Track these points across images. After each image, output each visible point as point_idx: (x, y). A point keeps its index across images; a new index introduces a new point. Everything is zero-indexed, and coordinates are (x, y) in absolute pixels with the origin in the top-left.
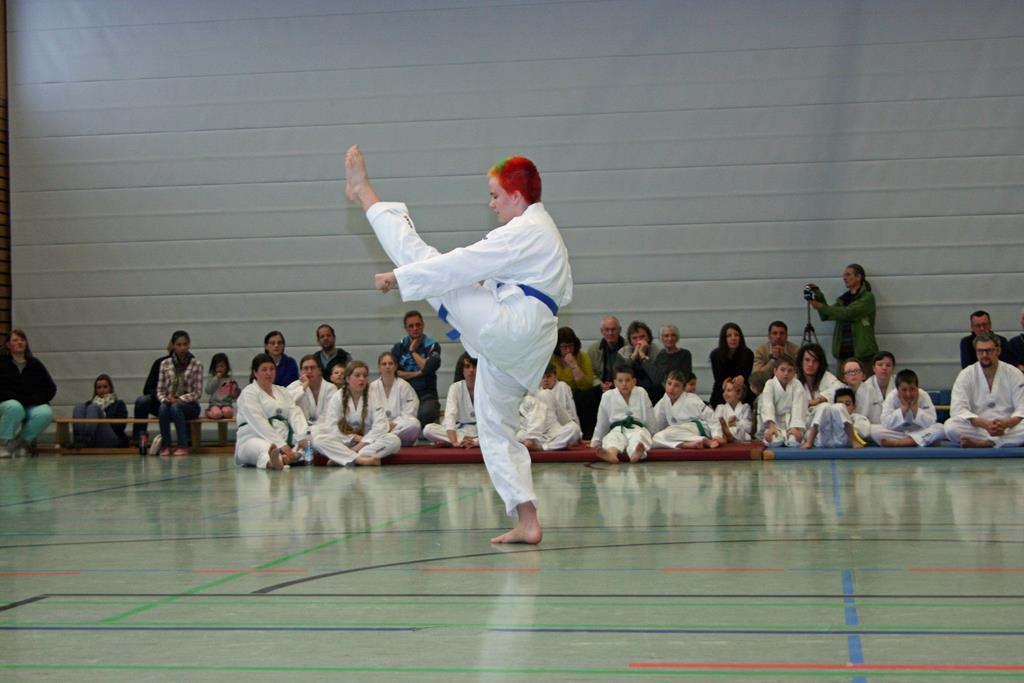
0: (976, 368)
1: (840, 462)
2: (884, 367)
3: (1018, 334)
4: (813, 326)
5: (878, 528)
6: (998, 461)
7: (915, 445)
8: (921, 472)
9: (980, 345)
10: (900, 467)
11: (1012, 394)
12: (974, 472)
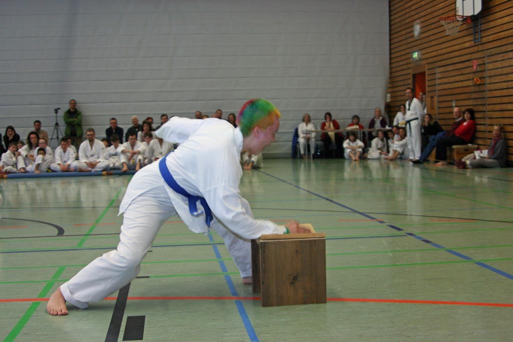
9: (89, 133)
11: (99, 151)
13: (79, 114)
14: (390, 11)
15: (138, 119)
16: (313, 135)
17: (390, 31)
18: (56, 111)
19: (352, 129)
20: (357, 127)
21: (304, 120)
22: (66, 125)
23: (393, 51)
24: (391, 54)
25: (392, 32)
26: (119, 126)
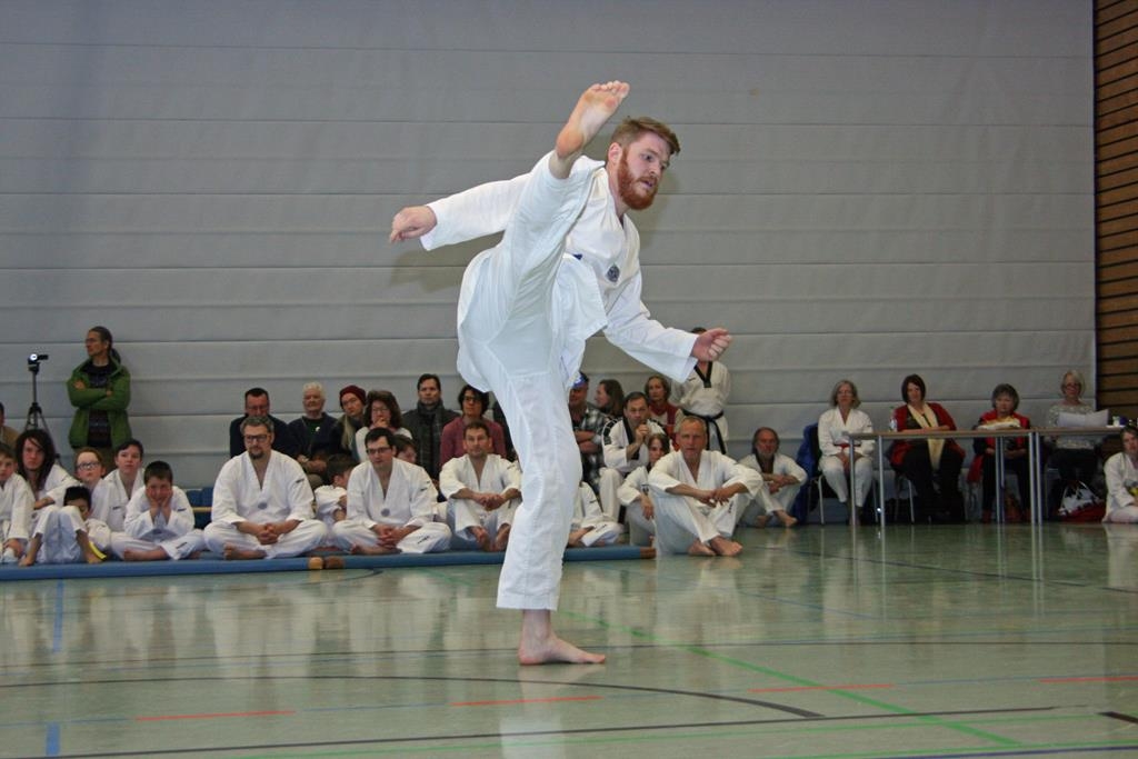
0: (243, 458)
1: (69, 581)
2: (129, 458)
3: (299, 416)
4: (40, 405)
5: (121, 665)
6: (269, 576)
7: (167, 558)
8: (175, 592)
9: (249, 431)
10: (147, 587)
11: (287, 492)
12: (237, 590)
13: (123, 373)
14: (1096, 57)
15: (325, 396)
16: (867, 445)
17: (1097, 117)
18: (34, 368)
19: (1001, 429)
20: (1016, 422)
21: (835, 403)
22: (74, 409)
23: (1105, 183)
24: (1098, 192)
25: (1104, 125)
26: (274, 416)
